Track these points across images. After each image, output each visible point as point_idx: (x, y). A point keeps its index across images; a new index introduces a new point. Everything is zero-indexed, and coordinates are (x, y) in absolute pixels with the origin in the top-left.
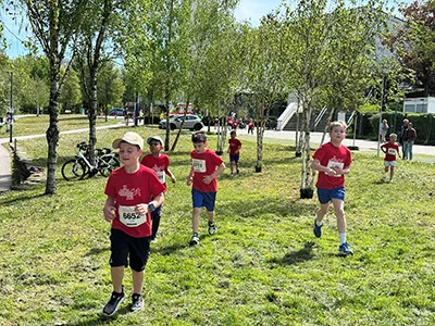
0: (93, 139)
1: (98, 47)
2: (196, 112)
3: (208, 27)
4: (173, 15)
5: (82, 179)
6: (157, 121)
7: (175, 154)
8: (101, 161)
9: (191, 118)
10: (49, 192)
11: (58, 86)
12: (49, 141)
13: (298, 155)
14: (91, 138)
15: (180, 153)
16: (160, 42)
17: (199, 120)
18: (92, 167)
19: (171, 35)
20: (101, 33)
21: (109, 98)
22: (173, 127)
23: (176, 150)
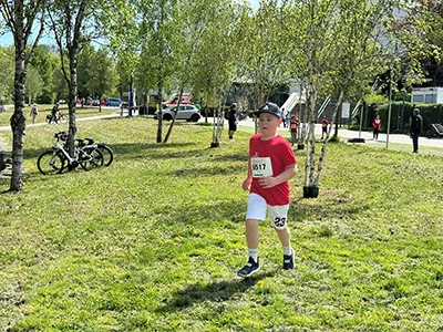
0: (73, 129)
1: (78, 25)
5: (60, 172)
6: (152, 111)
7: (168, 146)
8: (81, 153)
9: (188, 108)
10: (14, 188)
11: (23, 65)
12: (14, 129)
13: (300, 147)
14: (70, 128)
15: (173, 145)
16: (151, 24)
17: (196, 110)
18: (72, 160)
19: (164, 17)
20: (82, 10)
21: (103, 87)
22: (168, 117)
23: (169, 142)
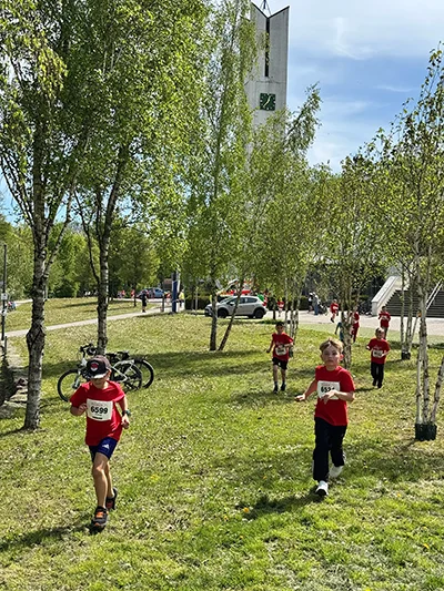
0: (102, 340)
1: (111, 207)
2: (257, 290)
3: (269, 175)
4: (220, 161)
6: (202, 305)
7: (225, 355)
8: (114, 371)
9: (250, 300)
10: (29, 426)
11: (44, 267)
12: (30, 349)
13: (405, 356)
14: (100, 338)
15: (232, 354)
16: (202, 198)
19: (218, 188)
20: (115, 188)
21: (138, 275)
22: (223, 313)
23: (226, 349)
